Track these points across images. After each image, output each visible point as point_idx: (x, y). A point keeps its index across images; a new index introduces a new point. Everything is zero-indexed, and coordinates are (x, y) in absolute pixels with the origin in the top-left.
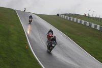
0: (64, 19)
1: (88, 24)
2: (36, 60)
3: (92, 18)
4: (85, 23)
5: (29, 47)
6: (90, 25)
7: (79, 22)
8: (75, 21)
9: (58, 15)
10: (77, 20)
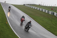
0: (28, 7)
1: (41, 10)
2: (12, 30)
3: (43, 6)
4: (39, 9)
5: (8, 23)
6: (42, 10)
7: (36, 8)
8: (34, 8)
9: (24, 5)
10: (35, 8)
